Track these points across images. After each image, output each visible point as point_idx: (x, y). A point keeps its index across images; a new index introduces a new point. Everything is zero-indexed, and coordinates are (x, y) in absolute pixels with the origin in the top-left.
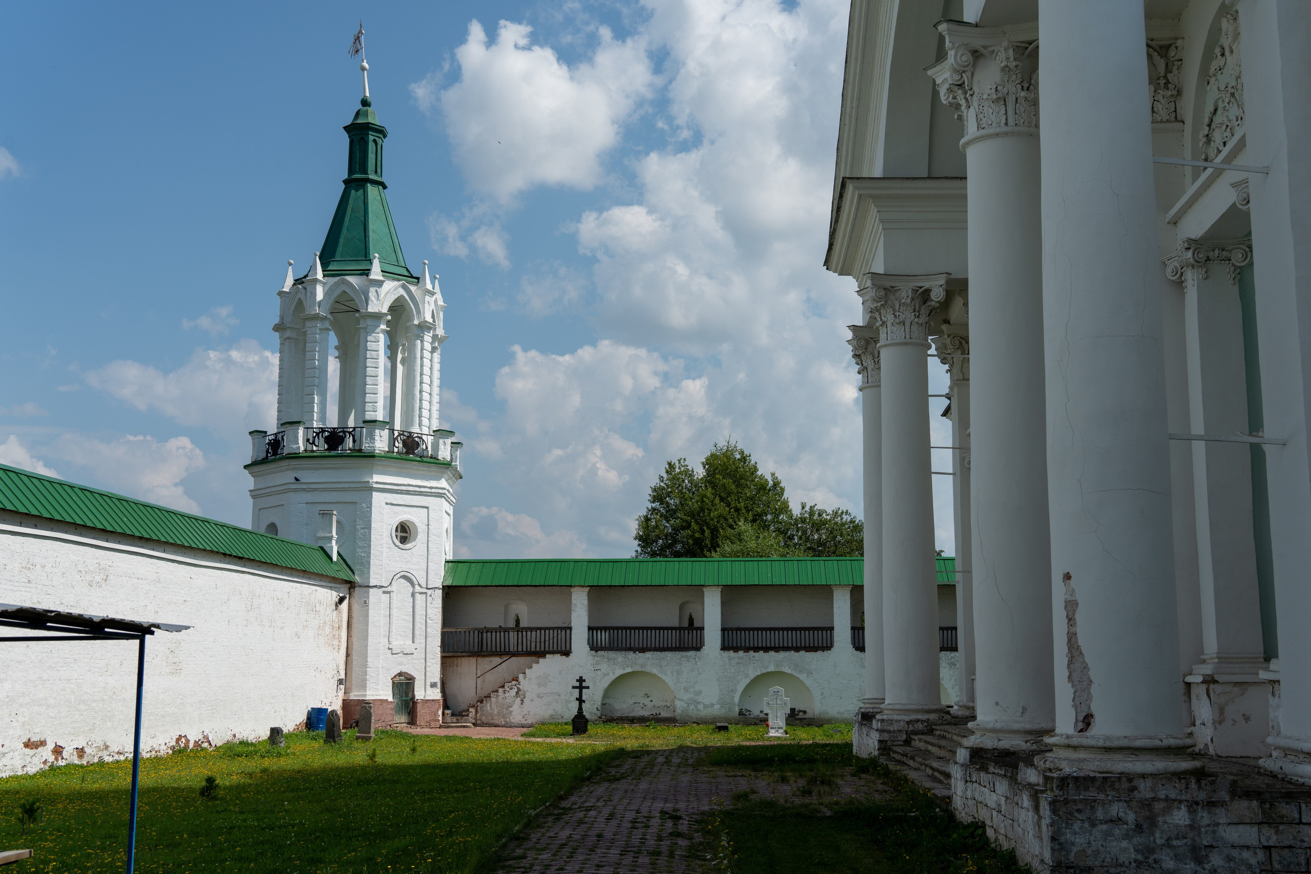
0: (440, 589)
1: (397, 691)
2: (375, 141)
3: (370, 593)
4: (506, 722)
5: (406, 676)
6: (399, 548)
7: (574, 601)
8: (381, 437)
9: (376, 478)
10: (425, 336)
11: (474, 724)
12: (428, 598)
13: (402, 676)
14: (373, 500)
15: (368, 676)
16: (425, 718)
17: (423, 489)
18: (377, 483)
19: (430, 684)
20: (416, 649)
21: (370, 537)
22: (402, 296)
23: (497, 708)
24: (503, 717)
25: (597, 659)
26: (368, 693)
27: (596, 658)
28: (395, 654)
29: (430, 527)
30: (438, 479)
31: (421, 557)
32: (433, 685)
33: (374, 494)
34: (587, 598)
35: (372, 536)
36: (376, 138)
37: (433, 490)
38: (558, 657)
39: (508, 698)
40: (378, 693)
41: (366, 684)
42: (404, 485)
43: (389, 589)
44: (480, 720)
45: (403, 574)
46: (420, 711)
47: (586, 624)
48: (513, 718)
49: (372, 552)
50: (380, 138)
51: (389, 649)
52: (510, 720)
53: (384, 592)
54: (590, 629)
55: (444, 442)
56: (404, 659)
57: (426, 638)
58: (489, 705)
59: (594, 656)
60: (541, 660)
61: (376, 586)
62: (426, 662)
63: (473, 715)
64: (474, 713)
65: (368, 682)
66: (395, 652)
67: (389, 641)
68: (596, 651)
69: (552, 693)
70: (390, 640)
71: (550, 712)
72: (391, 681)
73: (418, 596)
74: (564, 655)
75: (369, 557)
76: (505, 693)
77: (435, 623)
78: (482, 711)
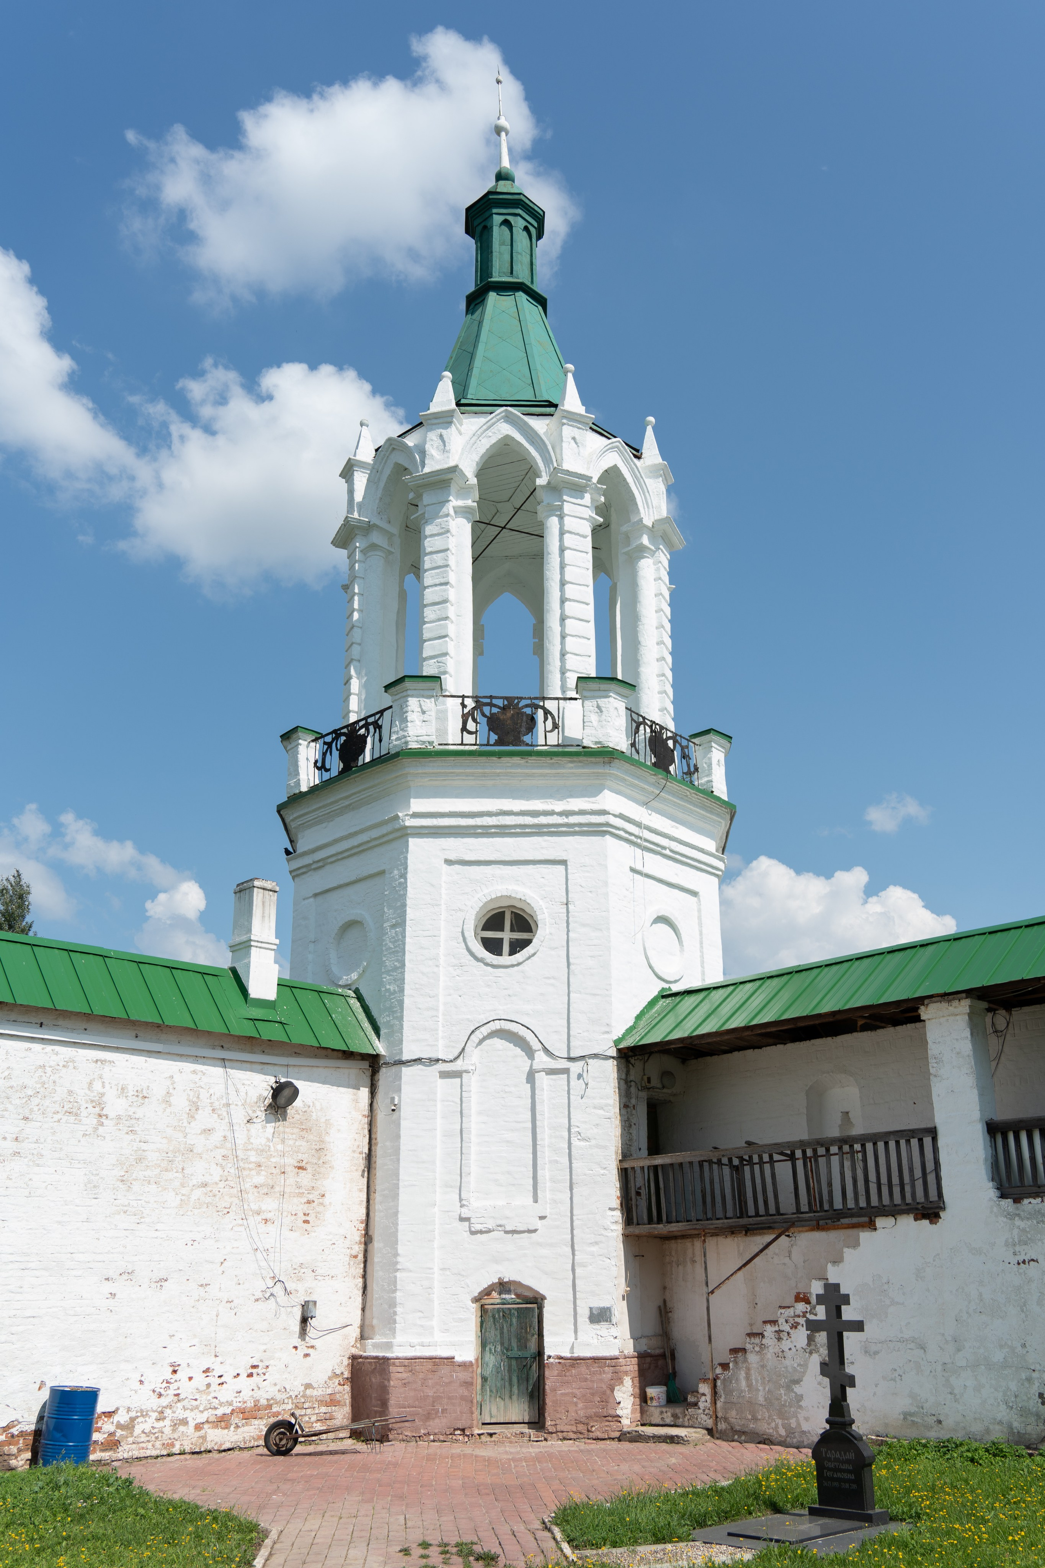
0: (607, 1058)
1: (493, 1334)
2: (506, 223)
3: (404, 1079)
4: (790, 1432)
5: (519, 1291)
6: (487, 964)
7: (933, 1049)
8: (424, 712)
9: (418, 805)
10: (566, 506)
11: (710, 1431)
12: (574, 1082)
13: (509, 1292)
14: (409, 856)
15: (398, 1294)
16: (572, 1409)
17: (543, 820)
18: (415, 815)
19: (587, 1313)
20: (542, 1218)
21: (404, 944)
22: (507, 437)
23: (763, 1383)
24: (782, 1415)
25: (1021, 1224)
26: (399, 1338)
27: (1018, 1222)
28: (481, 1232)
29: (571, 907)
30: (594, 791)
31: (552, 981)
32: (600, 1316)
33: (412, 842)
34: (967, 1033)
35: (408, 940)
36: (509, 218)
37: (573, 820)
38: (907, 1222)
39: (789, 1354)
40: (426, 1340)
41: (395, 1313)
42: (489, 814)
43: (458, 1065)
44: (726, 1419)
45: (497, 1025)
46: (554, 1390)
47: (976, 1114)
48: (807, 1419)
49: (407, 976)
50: (519, 215)
51: (462, 1219)
52: (799, 1424)
53: (444, 1075)
54: (994, 1129)
55: (598, 707)
56: (510, 1244)
57: (571, 1189)
58: (742, 1375)
59: (1011, 1217)
60: (865, 1236)
61: (418, 1061)
62: (573, 1254)
63: (708, 1404)
64: (708, 1398)
65: (399, 1309)
66: (478, 1227)
67: (461, 1200)
68: (1017, 1201)
69: (902, 1341)
70: (463, 1196)
71: (903, 1404)
72: (474, 1308)
73: (542, 1079)
74: (925, 1216)
75: (402, 990)
76: (779, 1339)
77: (598, 1146)
78: (728, 1393)
